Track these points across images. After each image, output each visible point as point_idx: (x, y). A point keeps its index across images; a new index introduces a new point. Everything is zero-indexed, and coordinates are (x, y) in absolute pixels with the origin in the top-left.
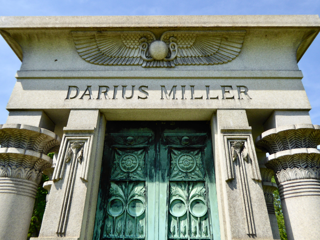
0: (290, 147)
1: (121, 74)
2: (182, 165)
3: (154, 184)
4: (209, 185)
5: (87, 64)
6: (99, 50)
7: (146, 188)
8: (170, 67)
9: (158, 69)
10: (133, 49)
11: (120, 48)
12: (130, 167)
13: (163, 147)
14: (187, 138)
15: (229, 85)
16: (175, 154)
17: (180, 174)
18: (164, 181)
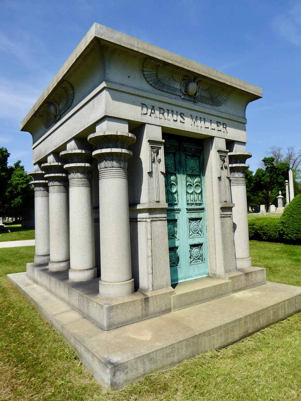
0: (238, 162)
1: (171, 101)
2: (191, 165)
3: (180, 175)
4: (202, 177)
5: (149, 86)
6: (157, 76)
7: (177, 177)
8: (195, 102)
9: (188, 102)
10: (176, 82)
11: (170, 79)
12: (168, 164)
13: (183, 154)
14: (194, 149)
15: (220, 122)
16: (188, 159)
17: (190, 170)
18: (184, 174)
